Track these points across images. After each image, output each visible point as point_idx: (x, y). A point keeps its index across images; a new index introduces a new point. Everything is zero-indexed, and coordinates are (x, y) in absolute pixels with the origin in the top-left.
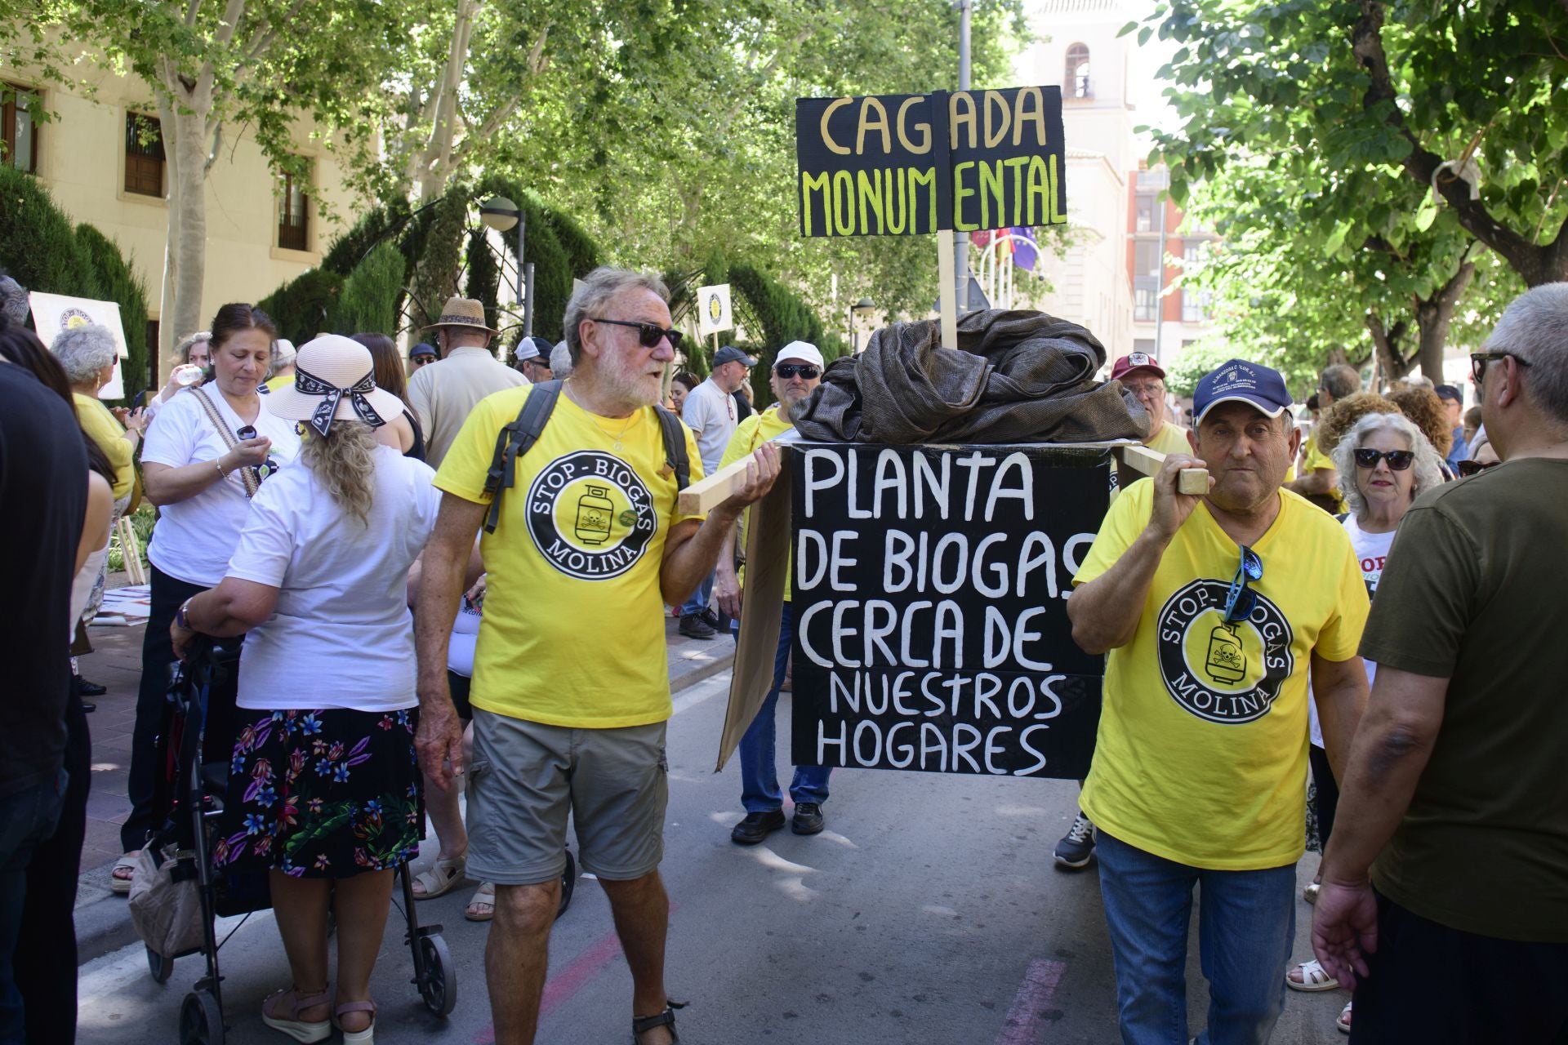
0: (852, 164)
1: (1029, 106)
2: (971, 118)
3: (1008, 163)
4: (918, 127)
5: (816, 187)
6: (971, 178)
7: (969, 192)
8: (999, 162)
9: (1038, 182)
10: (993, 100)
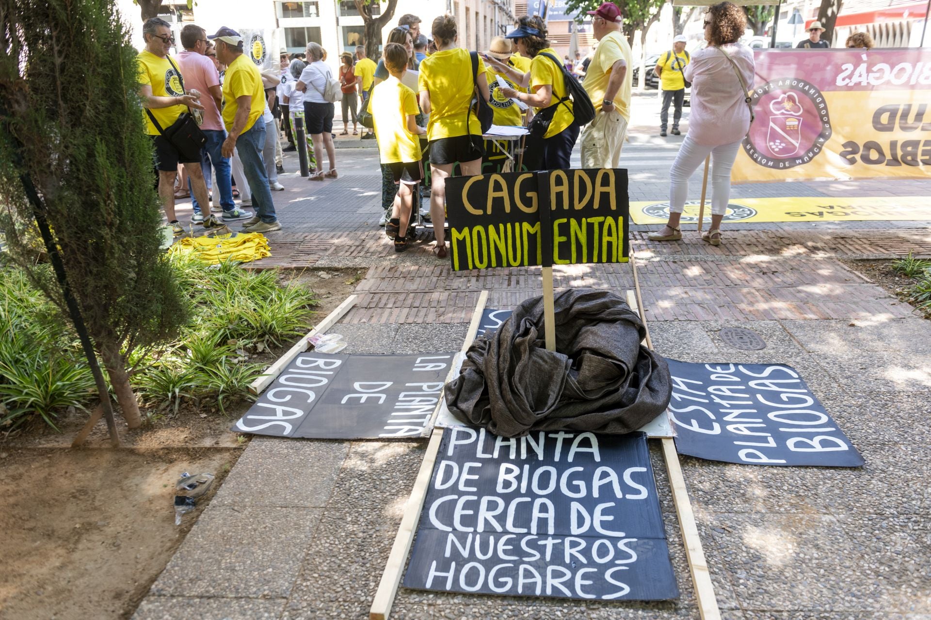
0: (484, 221)
1: (605, 182)
2: (565, 188)
3: (589, 220)
4: (529, 194)
5: (461, 237)
6: (565, 230)
7: (563, 239)
8: (584, 220)
9: (610, 234)
10: (580, 177)
